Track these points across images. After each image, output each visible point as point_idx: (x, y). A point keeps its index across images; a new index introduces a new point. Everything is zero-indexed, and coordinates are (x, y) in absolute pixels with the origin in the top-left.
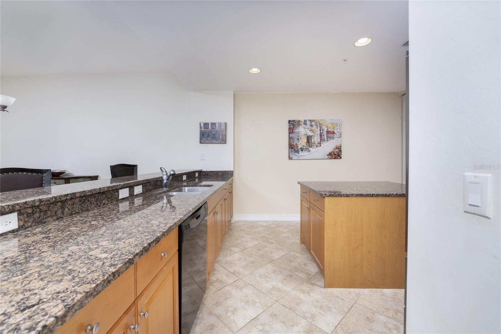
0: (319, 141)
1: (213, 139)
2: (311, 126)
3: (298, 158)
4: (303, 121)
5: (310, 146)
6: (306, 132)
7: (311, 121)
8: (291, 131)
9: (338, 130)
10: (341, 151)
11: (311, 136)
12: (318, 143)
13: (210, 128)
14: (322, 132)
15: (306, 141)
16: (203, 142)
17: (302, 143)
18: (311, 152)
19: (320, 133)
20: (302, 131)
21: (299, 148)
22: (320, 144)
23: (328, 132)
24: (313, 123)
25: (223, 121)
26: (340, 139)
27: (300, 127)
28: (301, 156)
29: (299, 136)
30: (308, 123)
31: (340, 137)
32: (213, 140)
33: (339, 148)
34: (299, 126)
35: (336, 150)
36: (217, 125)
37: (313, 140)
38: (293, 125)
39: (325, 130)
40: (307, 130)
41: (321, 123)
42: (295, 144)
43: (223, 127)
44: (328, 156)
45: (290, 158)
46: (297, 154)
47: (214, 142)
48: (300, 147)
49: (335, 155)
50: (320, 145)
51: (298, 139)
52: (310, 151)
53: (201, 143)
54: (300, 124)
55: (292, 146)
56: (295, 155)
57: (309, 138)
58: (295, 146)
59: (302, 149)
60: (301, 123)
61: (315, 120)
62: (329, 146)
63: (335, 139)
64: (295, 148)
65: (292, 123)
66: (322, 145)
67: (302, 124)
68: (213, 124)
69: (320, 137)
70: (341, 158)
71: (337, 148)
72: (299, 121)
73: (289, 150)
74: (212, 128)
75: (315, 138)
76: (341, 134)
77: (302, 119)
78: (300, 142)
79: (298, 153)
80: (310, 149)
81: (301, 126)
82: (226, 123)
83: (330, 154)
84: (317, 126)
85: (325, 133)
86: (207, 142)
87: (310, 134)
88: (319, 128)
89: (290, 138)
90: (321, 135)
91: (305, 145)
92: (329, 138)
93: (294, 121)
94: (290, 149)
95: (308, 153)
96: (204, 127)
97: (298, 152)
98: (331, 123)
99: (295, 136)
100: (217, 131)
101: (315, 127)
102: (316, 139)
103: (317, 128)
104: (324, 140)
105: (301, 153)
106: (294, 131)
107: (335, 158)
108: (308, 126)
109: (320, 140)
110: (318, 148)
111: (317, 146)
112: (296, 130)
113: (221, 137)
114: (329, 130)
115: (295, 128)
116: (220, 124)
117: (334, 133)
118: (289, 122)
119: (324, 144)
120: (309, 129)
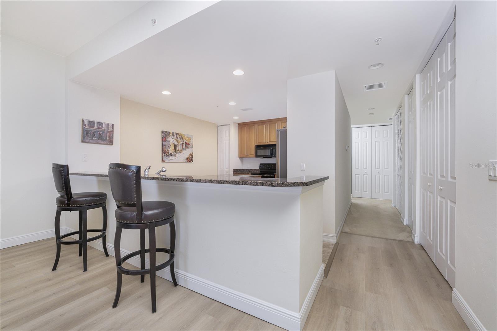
0: (181, 149)
1: (98, 139)
2: (177, 137)
3: (169, 161)
5: (176, 152)
6: (174, 142)
7: (177, 134)
8: (164, 139)
9: (191, 143)
10: (192, 157)
11: (177, 145)
13: (96, 126)
14: (183, 142)
15: (174, 149)
16: (87, 141)
17: (171, 150)
18: (177, 157)
20: (171, 140)
21: (169, 153)
24: (178, 136)
25: (110, 123)
26: (192, 149)
28: (171, 159)
29: (169, 144)
30: (175, 135)
31: (192, 147)
32: (99, 140)
33: (192, 155)
34: (169, 137)
35: (190, 156)
36: (104, 125)
37: (178, 148)
38: (165, 135)
39: (185, 142)
41: (182, 136)
42: (167, 150)
43: (110, 128)
44: (186, 160)
45: (163, 161)
46: (168, 158)
47: (100, 142)
49: (190, 159)
50: (182, 152)
51: (169, 146)
52: (176, 156)
53: (83, 141)
55: (165, 152)
56: (167, 159)
57: (175, 146)
58: (167, 152)
59: (171, 155)
60: (171, 134)
61: (179, 134)
62: (186, 154)
63: (190, 148)
64: (167, 153)
65: (165, 134)
66: (183, 152)
68: (100, 124)
70: (193, 162)
72: (169, 133)
73: (163, 155)
74: (99, 128)
75: (179, 147)
76: (193, 145)
77: (171, 132)
78: (170, 148)
79: (169, 157)
80: (176, 154)
81: (171, 136)
82: (113, 125)
83: (187, 159)
84: (180, 138)
85: (185, 144)
86: (92, 141)
87: (176, 143)
88: (181, 140)
89: (163, 145)
90: (182, 145)
91: (173, 151)
92: (187, 147)
93: (166, 132)
94: (164, 154)
95: (175, 158)
96: (88, 125)
97: (168, 156)
98: (188, 138)
99: (167, 144)
100: (103, 132)
101: (179, 139)
102: (179, 148)
103: (180, 139)
104: (184, 149)
105: (171, 157)
106: (166, 140)
107: (190, 162)
108: (175, 137)
109: (182, 148)
110: (181, 154)
111: (180, 153)
112: (168, 140)
113: (108, 138)
114: (187, 141)
115: (166, 138)
116: (107, 125)
117: (189, 144)
118: (162, 132)
119: (184, 152)
120: (175, 139)
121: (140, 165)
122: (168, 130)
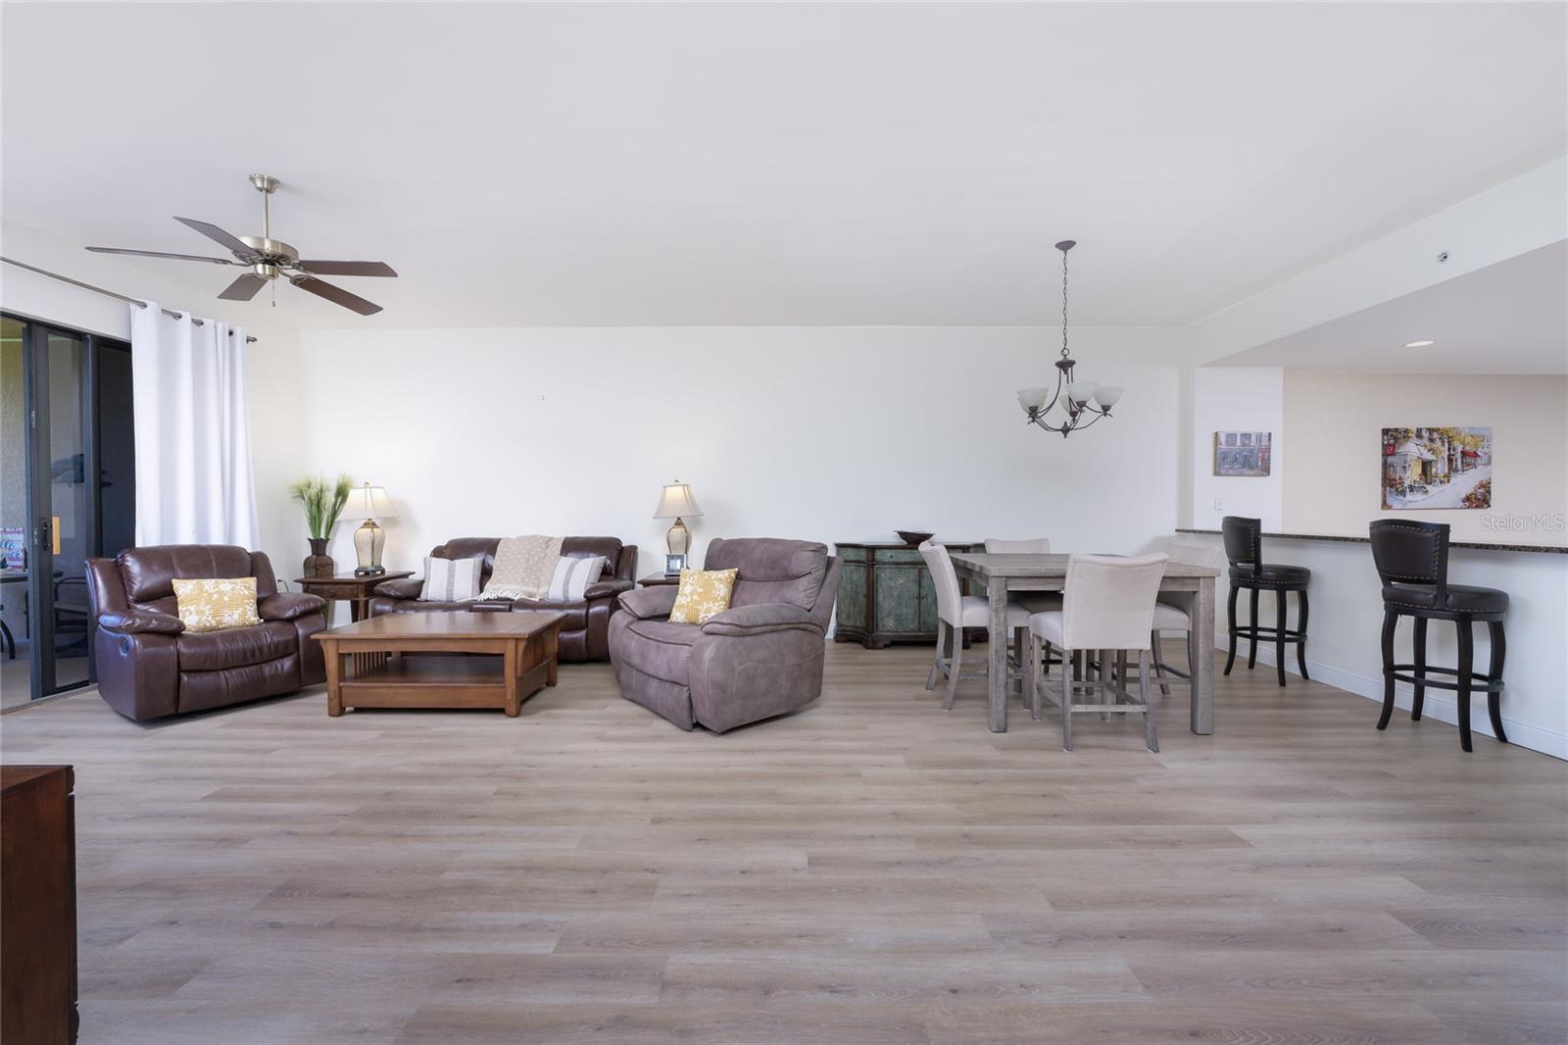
0: (1446, 471)
1: (1243, 467)
2: (1432, 440)
3: (1404, 505)
4: (1414, 430)
5: (1429, 481)
6: (1421, 454)
7: (1431, 431)
8: (1389, 450)
9: (1485, 449)
10: (1489, 492)
11: (1431, 462)
12: (1444, 476)
13: (1238, 443)
14: (1452, 451)
15: (1420, 472)
16: (1223, 472)
17: (1413, 474)
18: (1431, 494)
19: (1450, 455)
20: (1412, 450)
21: (1406, 485)
22: (1448, 477)
23: (1464, 454)
24: (1435, 435)
25: (1265, 431)
26: (1489, 468)
27: (1409, 444)
28: (1410, 501)
29: (1405, 462)
30: (1425, 434)
31: (1489, 463)
32: (1245, 469)
33: (1486, 486)
34: (1407, 441)
35: (1480, 491)
36: (1253, 438)
37: (1434, 470)
38: (1392, 440)
39: (1460, 448)
40: (1423, 450)
41: (1451, 435)
42: (1398, 478)
43: (1265, 443)
44: (1463, 501)
45: (1387, 507)
46: (1401, 498)
47: (1246, 473)
48: (1407, 483)
49: (1479, 499)
50: (1449, 481)
51: (1405, 467)
52: (1427, 491)
53: (1217, 473)
54: (1409, 437)
55: (1393, 482)
56: (1398, 500)
57: (1426, 466)
58: (1399, 481)
59: (1412, 489)
60: (1410, 435)
61: (1439, 429)
62: (1465, 482)
63: (1479, 467)
64: (1398, 486)
65: (1392, 435)
66: (1453, 480)
67: (1414, 436)
68: (1246, 436)
69: (1449, 464)
70: (1489, 506)
71: (1482, 486)
72: (1406, 431)
73: (1385, 490)
74: (1243, 445)
75: (1439, 466)
76: (1490, 458)
77: (1414, 427)
78: (1408, 473)
79: (1405, 496)
80: (1428, 487)
81: (1411, 440)
82: (1270, 434)
83: (1468, 499)
84: (1443, 442)
85: (1459, 456)
86: (1231, 472)
87: (1429, 456)
88: (1446, 444)
89: (1385, 466)
90: (1450, 460)
91: (1418, 480)
92: (1466, 465)
93: (1396, 430)
94: (1388, 488)
95: (1424, 496)
96: (1227, 442)
97: (1403, 493)
98: (1472, 436)
99: (1398, 462)
100: (1252, 451)
101: (1438, 443)
102: (1440, 468)
103: (1443, 445)
104: (1456, 470)
105: (1409, 496)
106: (1396, 451)
107: (1477, 507)
108: (1426, 441)
109: (1449, 470)
110: (1443, 487)
111: (1441, 483)
112: (1401, 450)
113: (1260, 463)
114: (1467, 448)
115: (1397, 445)
116: (1259, 437)
117: (1476, 455)
118: (1385, 432)
119: (1457, 479)
120: (1426, 446)
121: (1447, 523)
122: (1401, 426)
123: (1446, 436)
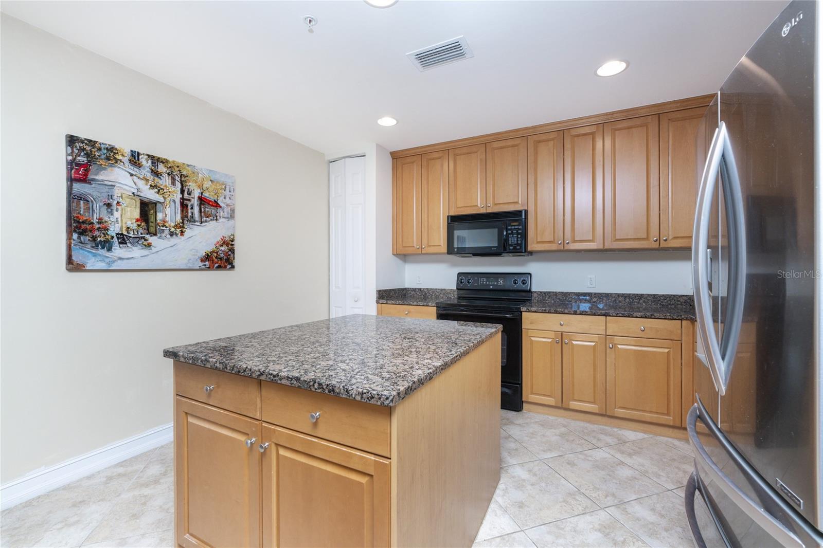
0: (179, 218)
2: (156, 174)
3: (109, 264)
4: (127, 152)
5: (152, 230)
6: (138, 190)
7: (155, 160)
8: (79, 173)
9: (228, 201)
10: (232, 251)
11: (155, 204)
12: (176, 226)
14: (186, 196)
15: (137, 215)
18: (154, 250)
19: (183, 199)
20: (123, 181)
21: (111, 233)
22: (181, 228)
23: (202, 200)
24: (161, 168)
26: (231, 222)
27: (116, 169)
28: (120, 258)
29: (111, 197)
30: (143, 160)
31: (232, 216)
33: (229, 243)
34: (112, 165)
35: (223, 248)
37: (160, 216)
38: (87, 155)
39: (196, 193)
40: (141, 184)
41: (184, 173)
42: (95, 221)
44: (202, 261)
45: (73, 265)
46: (103, 252)
48: (114, 230)
49: (221, 259)
50: (182, 233)
51: (109, 205)
52: (149, 245)
54: (117, 161)
55: (83, 226)
56: (95, 255)
57: (147, 209)
58: (97, 226)
59: (123, 239)
60: (119, 157)
61: (167, 161)
62: (203, 237)
63: (221, 220)
64: (97, 233)
65: (83, 149)
66: (188, 232)
67: (126, 160)
69: (182, 211)
70: (233, 267)
71: (224, 243)
72: (112, 149)
73: (69, 238)
75: (168, 211)
76: (233, 211)
77: (125, 146)
78: (117, 215)
79: (109, 249)
80: (152, 239)
81: (121, 165)
83: (207, 257)
84: (173, 180)
85: (195, 202)
87: (152, 195)
88: (179, 185)
89: (73, 198)
90: (184, 206)
91: (134, 226)
92: (205, 217)
93: (92, 143)
94: (75, 236)
95: (145, 252)
97: (107, 245)
98: (211, 181)
99: (95, 194)
101: (165, 181)
102: (169, 214)
103: (173, 183)
104: (192, 220)
105: (118, 251)
106: (91, 176)
107: (219, 267)
108: (146, 172)
109: (182, 219)
110: (174, 240)
111: (172, 234)
112: (100, 176)
114: (206, 195)
115: (93, 168)
117: (216, 205)
118: (72, 140)
119: (192, 231)
120: (147, 180)
122: (103, 137)
123: (179, 175)
